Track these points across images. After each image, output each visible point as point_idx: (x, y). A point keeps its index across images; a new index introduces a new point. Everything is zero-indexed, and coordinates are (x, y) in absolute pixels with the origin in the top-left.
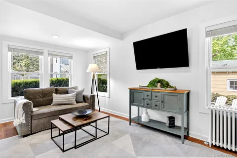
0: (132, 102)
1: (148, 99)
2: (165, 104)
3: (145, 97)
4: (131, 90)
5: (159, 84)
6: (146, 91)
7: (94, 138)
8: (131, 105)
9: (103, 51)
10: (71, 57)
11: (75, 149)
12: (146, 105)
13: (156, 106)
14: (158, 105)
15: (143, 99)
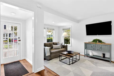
0: (86, 48)
1: (94, 47)
2: (102, 49)
3: (93, 46)
4: (85, 43)
5: (98, 41)
6: (93, 44)
7: (75, 61)
8: (85, 49)
9: (68, 27)
10: (54, 30)
11: (73, 64)
12: (93, 49)
13: (98, 49)
14: (99, 49)
15: (92, 47)
